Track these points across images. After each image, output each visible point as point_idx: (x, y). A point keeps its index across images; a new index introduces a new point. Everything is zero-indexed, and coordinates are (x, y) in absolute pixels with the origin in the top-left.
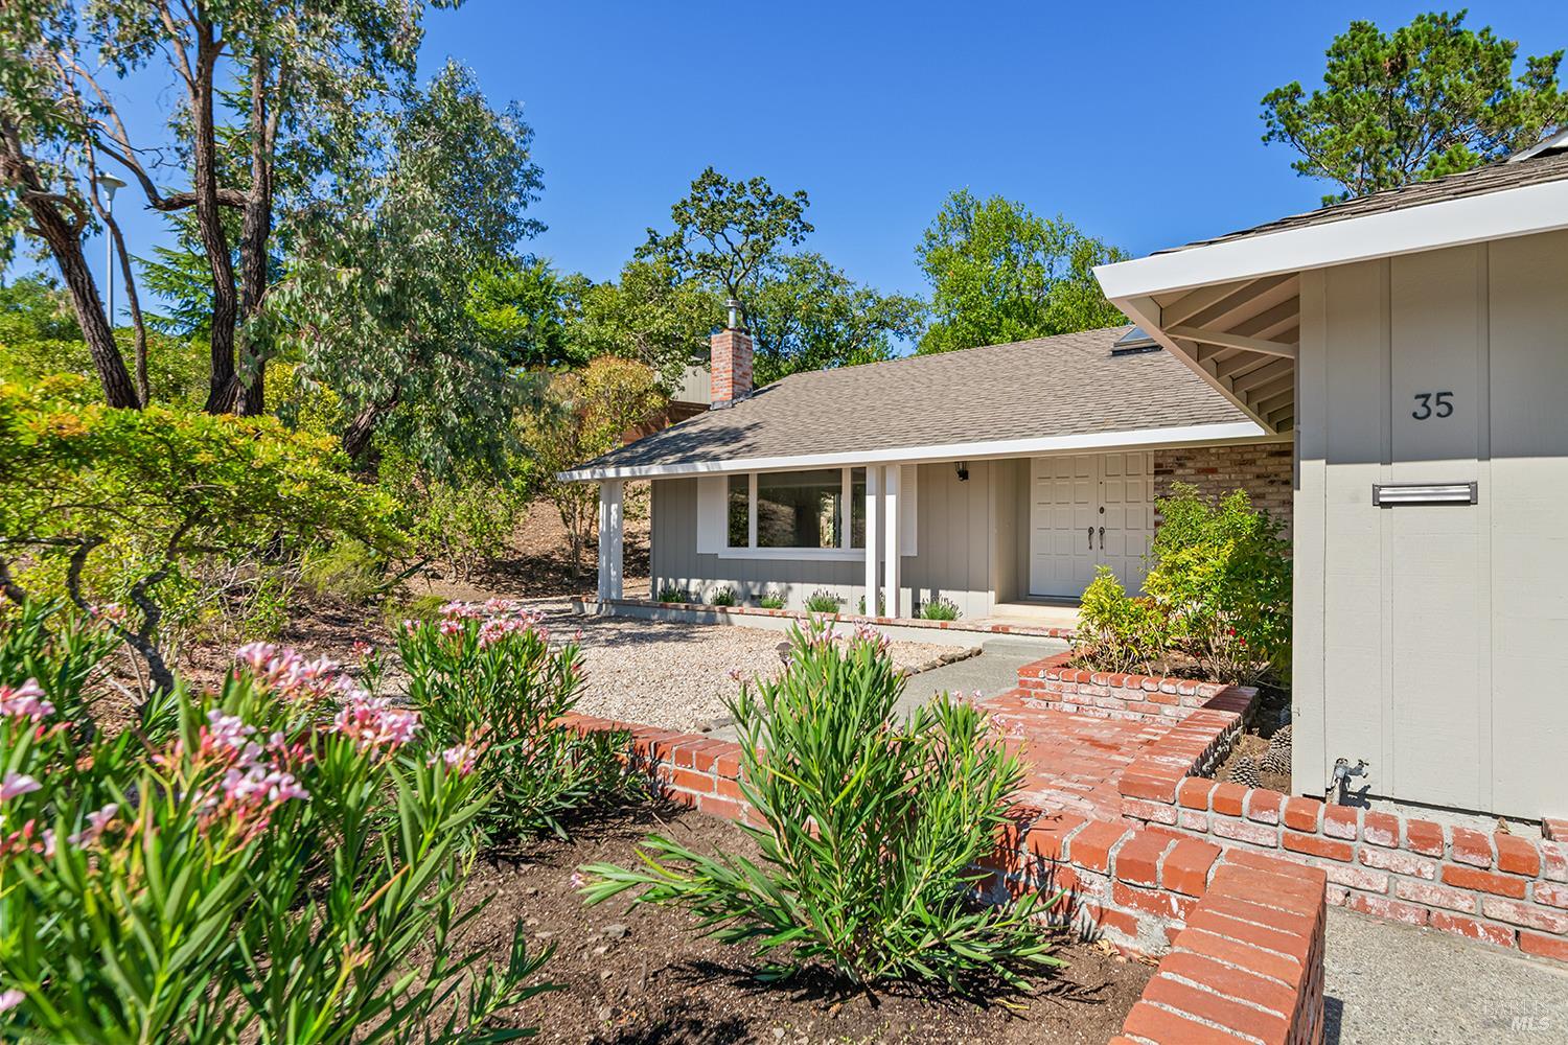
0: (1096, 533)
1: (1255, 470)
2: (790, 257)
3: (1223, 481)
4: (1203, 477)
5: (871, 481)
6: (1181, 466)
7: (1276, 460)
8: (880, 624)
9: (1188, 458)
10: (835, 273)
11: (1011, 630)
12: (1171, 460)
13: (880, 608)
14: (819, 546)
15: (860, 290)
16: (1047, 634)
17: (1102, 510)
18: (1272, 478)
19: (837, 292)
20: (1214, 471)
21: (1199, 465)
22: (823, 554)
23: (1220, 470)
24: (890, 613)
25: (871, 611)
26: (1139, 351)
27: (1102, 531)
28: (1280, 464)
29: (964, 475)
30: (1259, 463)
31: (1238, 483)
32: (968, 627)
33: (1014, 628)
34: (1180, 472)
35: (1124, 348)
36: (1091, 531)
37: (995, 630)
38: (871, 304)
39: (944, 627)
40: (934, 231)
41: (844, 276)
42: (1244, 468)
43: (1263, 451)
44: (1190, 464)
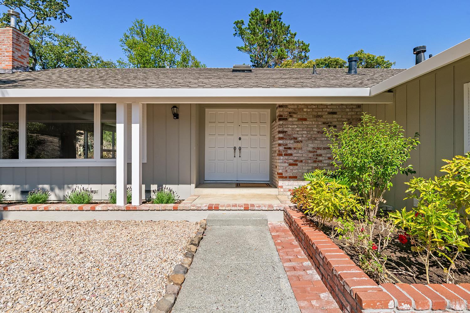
0: (237, 150)
1: (323, 120)
2: (60, 35)
3: (309, 125)
4: (301, 123)
5: (120, 113)
6: (291, 116)
7: (330, 116)
8: (128, 210)
9: (294, 113)
10: (82, 47)
11: (220, 208)
12: (286, 113)
13: (128, 199)
14: (75, 157)
15: (94, 56)
16: (242, 208)
17: (240, 139)
18: (330, 124)
19: (83, 54)
20: (305, 120)
21: (299, 117)
22: (79, 162)
23: (308, 119)
24: (135, 201)
25: (120, 201)
26: (243, 71)
27: (240, 149)
28: (332, 118)
29: (176, 116)
30: (324, 117)
31: (316, 126)
32: (192, 208)
33: (222, 206)
34: (290, 119)
35: (238, 69)
36: (235, 148)
37: (210, 208)
38: (99, 62)
39: (175, 209)
40: (128, 34)
41: (87, 49)
42: (319, 119)
43: (326, 111)
44: (295, 116)
